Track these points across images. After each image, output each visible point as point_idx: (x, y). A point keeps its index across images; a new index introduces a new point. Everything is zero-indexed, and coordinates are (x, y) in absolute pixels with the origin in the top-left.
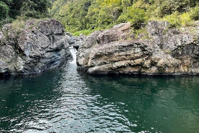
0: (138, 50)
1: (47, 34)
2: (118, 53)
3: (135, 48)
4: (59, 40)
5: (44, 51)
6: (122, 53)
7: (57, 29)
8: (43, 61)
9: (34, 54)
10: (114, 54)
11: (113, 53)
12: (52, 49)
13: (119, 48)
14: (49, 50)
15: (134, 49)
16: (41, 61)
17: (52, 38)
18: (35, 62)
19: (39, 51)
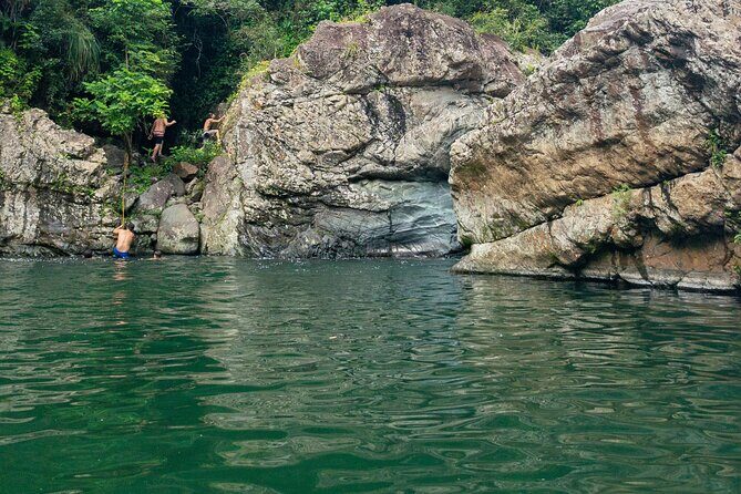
0: (662, 92)
1: (347, 87)
2: (550, 133)
3: (635, 73)
4: (434, 115)
5: (338, 169)
6: (576, 134)
7: (413, 55)
8: (336, 220)
9: (270, 181)
10: (534, 145)
11: (527, 139)
12: (393, 163)
13: (545, 96)
14: (370, 167)
15: (633, 82)
16: (322, 222)
17: (382, 107)
18: (284, 222)
19: (301, 168)
